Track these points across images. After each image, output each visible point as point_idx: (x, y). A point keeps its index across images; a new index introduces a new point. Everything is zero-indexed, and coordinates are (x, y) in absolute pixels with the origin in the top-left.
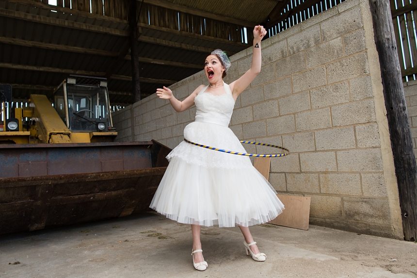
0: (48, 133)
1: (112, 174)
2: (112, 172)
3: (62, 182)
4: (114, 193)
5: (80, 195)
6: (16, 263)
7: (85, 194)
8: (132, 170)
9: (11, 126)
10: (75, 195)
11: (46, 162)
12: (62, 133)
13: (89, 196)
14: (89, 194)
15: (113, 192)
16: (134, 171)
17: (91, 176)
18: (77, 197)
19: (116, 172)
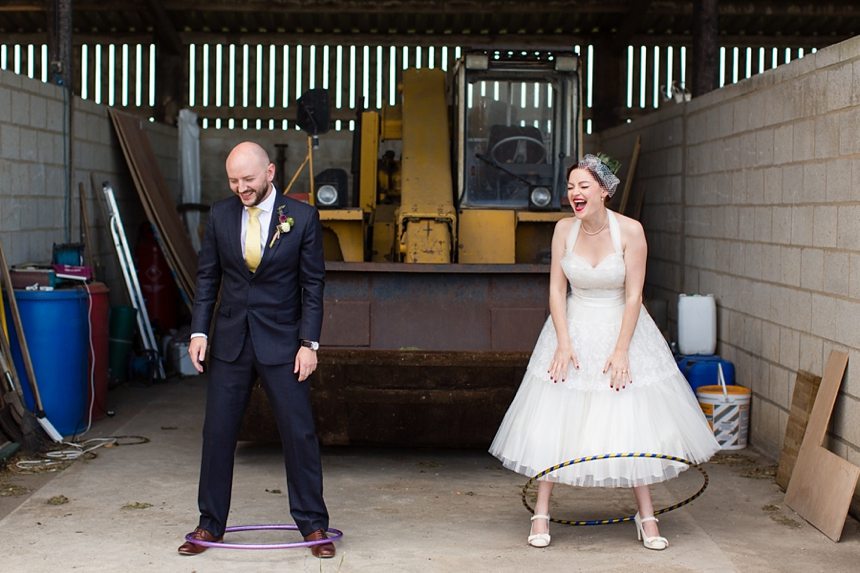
0: (401, 218)
1: (447, 357)
2: (448, 352)
3: (355, 362)
4: (467, 394)
5: (397, 388)
6: (274, 492)
7: (410, 388)
8: (490, 353)
9: (323, 196)
10: (389, 388)
11: (368, 303)
12: (433, 219)
13: (416, 392)
14: (415, 389)
15: (465, 392)
16: (494, 354)
17: (405, 356)
18: (391, 392)
19: (455, 353)
